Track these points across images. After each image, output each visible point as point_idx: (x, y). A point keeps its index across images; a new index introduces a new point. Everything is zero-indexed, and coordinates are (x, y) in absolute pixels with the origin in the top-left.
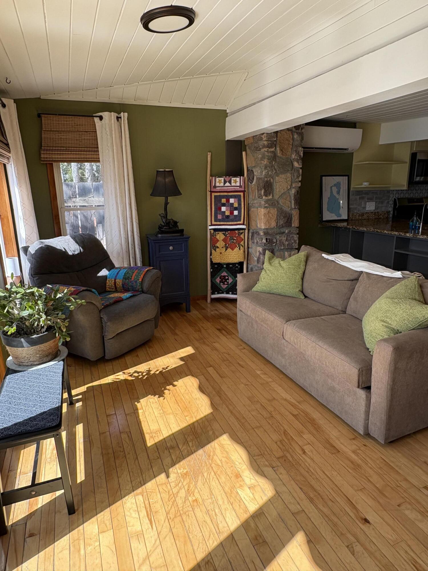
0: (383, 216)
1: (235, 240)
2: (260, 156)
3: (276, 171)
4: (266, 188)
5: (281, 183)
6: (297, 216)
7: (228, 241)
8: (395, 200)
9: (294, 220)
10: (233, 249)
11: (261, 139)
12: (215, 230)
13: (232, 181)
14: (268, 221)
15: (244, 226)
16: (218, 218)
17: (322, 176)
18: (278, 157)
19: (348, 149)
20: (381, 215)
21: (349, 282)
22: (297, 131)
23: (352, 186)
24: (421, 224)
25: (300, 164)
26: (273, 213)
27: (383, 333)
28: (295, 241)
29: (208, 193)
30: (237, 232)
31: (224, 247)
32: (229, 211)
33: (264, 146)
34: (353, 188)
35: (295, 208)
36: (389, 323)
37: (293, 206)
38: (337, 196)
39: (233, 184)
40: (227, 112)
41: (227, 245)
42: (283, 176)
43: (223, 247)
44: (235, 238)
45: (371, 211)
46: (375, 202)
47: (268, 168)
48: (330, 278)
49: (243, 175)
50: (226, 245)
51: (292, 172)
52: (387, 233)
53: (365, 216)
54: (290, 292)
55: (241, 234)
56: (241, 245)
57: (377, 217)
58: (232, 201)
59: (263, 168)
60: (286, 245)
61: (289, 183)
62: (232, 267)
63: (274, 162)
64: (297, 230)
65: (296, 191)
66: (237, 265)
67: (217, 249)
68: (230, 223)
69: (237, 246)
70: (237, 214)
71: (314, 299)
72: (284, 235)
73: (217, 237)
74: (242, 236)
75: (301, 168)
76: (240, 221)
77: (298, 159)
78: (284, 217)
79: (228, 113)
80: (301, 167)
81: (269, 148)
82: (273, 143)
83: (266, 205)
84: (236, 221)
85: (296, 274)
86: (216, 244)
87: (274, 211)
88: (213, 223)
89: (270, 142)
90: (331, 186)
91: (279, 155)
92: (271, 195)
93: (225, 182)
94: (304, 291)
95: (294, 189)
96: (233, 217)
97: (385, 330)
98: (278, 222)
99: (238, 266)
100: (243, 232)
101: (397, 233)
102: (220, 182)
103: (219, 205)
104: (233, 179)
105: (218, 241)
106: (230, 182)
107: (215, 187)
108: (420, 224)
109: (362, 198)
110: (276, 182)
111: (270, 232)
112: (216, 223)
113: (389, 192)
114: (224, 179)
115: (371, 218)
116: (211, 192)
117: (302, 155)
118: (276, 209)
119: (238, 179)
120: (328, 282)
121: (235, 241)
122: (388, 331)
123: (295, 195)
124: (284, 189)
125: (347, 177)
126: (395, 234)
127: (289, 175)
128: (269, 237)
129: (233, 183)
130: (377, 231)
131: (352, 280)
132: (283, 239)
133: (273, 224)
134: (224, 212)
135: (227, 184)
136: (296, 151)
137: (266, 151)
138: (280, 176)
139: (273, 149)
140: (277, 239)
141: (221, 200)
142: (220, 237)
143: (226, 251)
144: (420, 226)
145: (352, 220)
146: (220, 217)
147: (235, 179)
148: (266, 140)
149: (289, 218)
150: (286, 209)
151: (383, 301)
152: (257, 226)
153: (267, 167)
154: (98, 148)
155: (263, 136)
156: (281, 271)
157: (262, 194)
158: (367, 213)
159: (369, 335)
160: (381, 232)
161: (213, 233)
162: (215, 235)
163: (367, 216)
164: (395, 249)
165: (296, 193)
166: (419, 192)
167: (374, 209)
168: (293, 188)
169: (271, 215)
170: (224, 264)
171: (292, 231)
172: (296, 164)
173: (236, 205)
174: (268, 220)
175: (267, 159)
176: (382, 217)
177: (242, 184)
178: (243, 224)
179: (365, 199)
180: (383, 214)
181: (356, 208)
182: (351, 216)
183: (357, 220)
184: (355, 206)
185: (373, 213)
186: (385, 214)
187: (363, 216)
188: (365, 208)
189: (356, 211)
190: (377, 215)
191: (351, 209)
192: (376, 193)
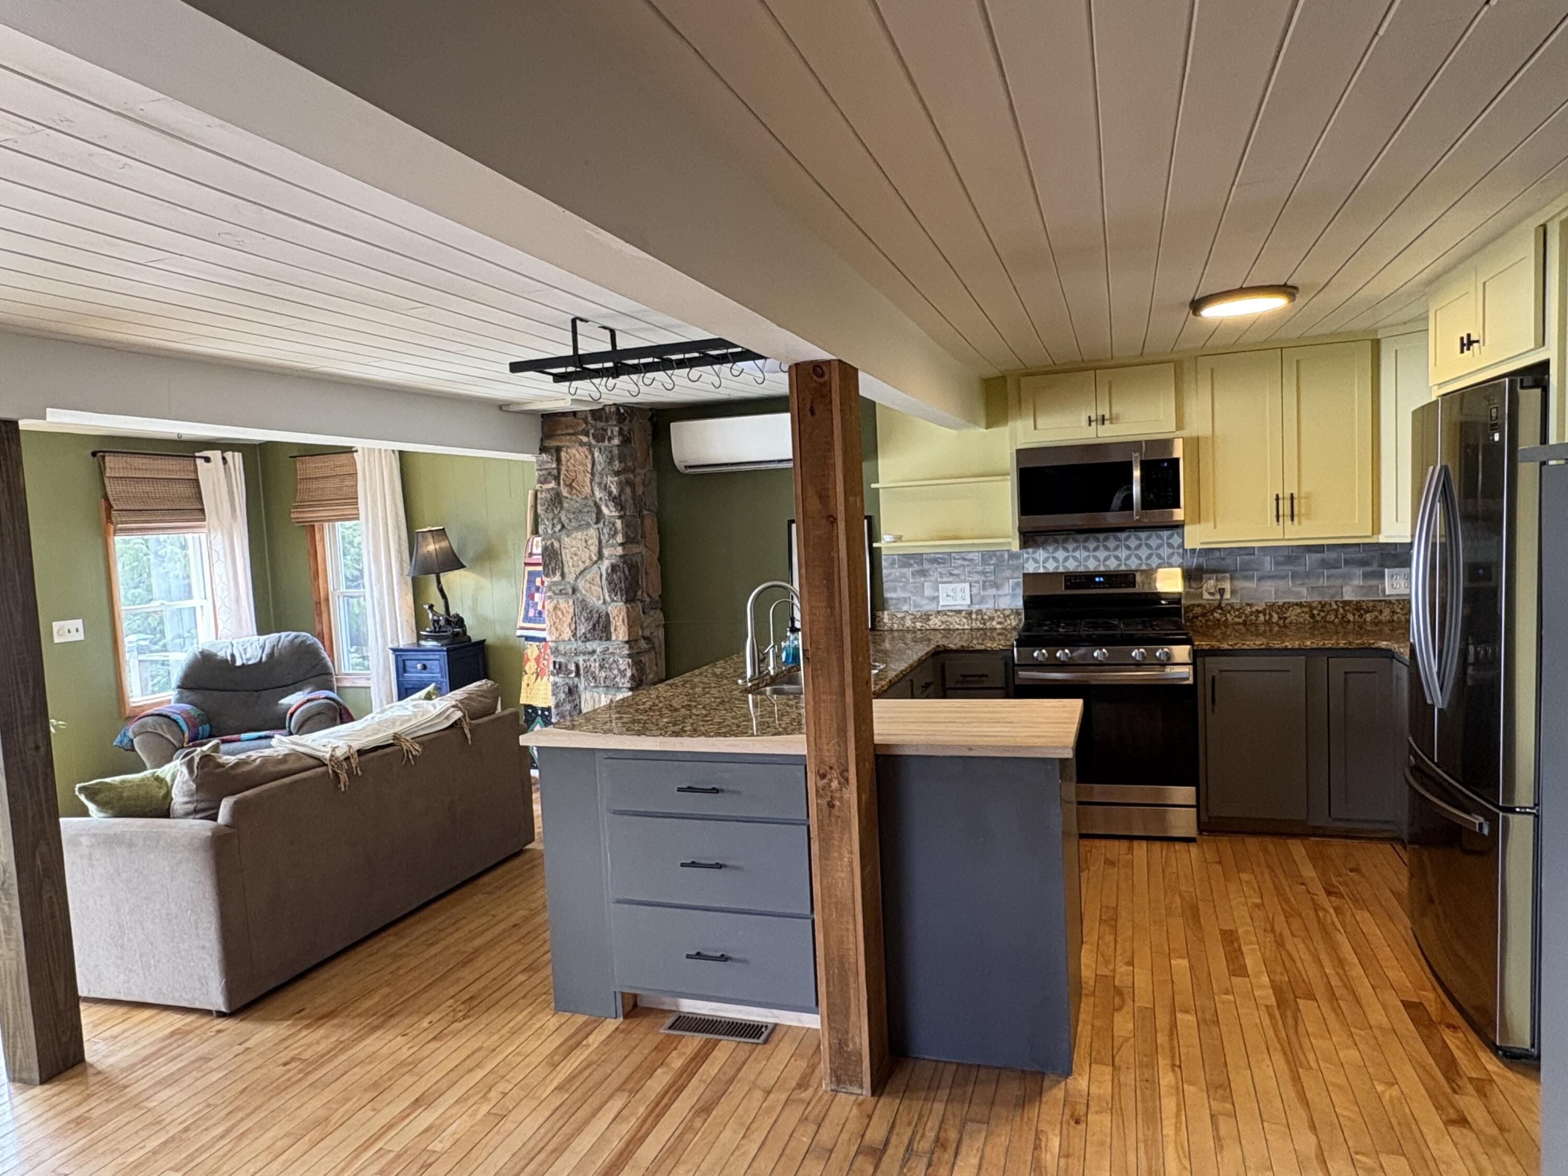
0: (999, 623)
3: (564, 525)
5: (575, 549)
6: (620, 618)
7: (540, 661)
9: (615, 626)
10: (542, 678)
12: (525, 638)
14: (554, 627)
16: (530, 615)
18: (566, 498)
20: (992, 619)
22: (600, 444)
25: (611, 508)
26: (565, 610)
28: (623, 673)
32: (542, 603)
35: (612, 601)
37: (606, 597)
41: (538, 670)
43: (533, 674)
45: (957, 609)
46: (968, 584)
47: (546, 521)
51: (599, 526)
53: (935, 622)
57: (978, 625)
60: (602, 678)
63: (555, 509)
64: (624, 647)
67: (525, 677)
69: (546, 673)
72: (596, 656)
73: (528, 652)
77: (606, 499)
78: (588, 620)
80: (617, 514)
81: (543, 483)
83: (549, 594)
86: (525, 666)
87: (566, 607)
89: (544, 472)
91: (565, 494)
92: (558, 574)
95: (607, 561)
98: (579, 628)
102: (537, 545)
103: (533, 589)
105: (528, 660)
107: (531, 554)
109: (923, 573)
110: (564, 548)
111: (562, 648)
113: (1016, 555)
115: (957, 626)
116: (526, 564)
118: (571, 602)
124: (583, 562)
127: (592, 532)
132: (593, 665)
133: (566, 633)
134: (537, 604)
136: (599, 484)
138: (574, 535)
139: (552, 485)
140: (581, 665)
141: (535, 581)
142: (532, 652)
143: (536, 681)
145: (891, 630)
146: (532, 613)
149: (598, 622)
150: (593, 602)
154: (357, 498)
158: (939, 612)
161: (524, 644)
162: (527, 648)
163: (943, 622)
166: (1144, 552)
167: (968, 602)
168: (607, 558)
169: (561, 614)
170: (539, 709)
171: (611, 650)
172: (605, 511)
174: (556, 623)
176: (999, 626)
179: (934, 576)
180: (999, 617)
181: (905, 600)
182: (886, 620)
183: (908, 631)
184: (900, 594)
185: (964, 614)
186: (1008, 616)
187: (929, 620)
188: (935, 599)
189: (905, 608)
190: (976, 619)
191: (891, 602)
192: (971, 561)
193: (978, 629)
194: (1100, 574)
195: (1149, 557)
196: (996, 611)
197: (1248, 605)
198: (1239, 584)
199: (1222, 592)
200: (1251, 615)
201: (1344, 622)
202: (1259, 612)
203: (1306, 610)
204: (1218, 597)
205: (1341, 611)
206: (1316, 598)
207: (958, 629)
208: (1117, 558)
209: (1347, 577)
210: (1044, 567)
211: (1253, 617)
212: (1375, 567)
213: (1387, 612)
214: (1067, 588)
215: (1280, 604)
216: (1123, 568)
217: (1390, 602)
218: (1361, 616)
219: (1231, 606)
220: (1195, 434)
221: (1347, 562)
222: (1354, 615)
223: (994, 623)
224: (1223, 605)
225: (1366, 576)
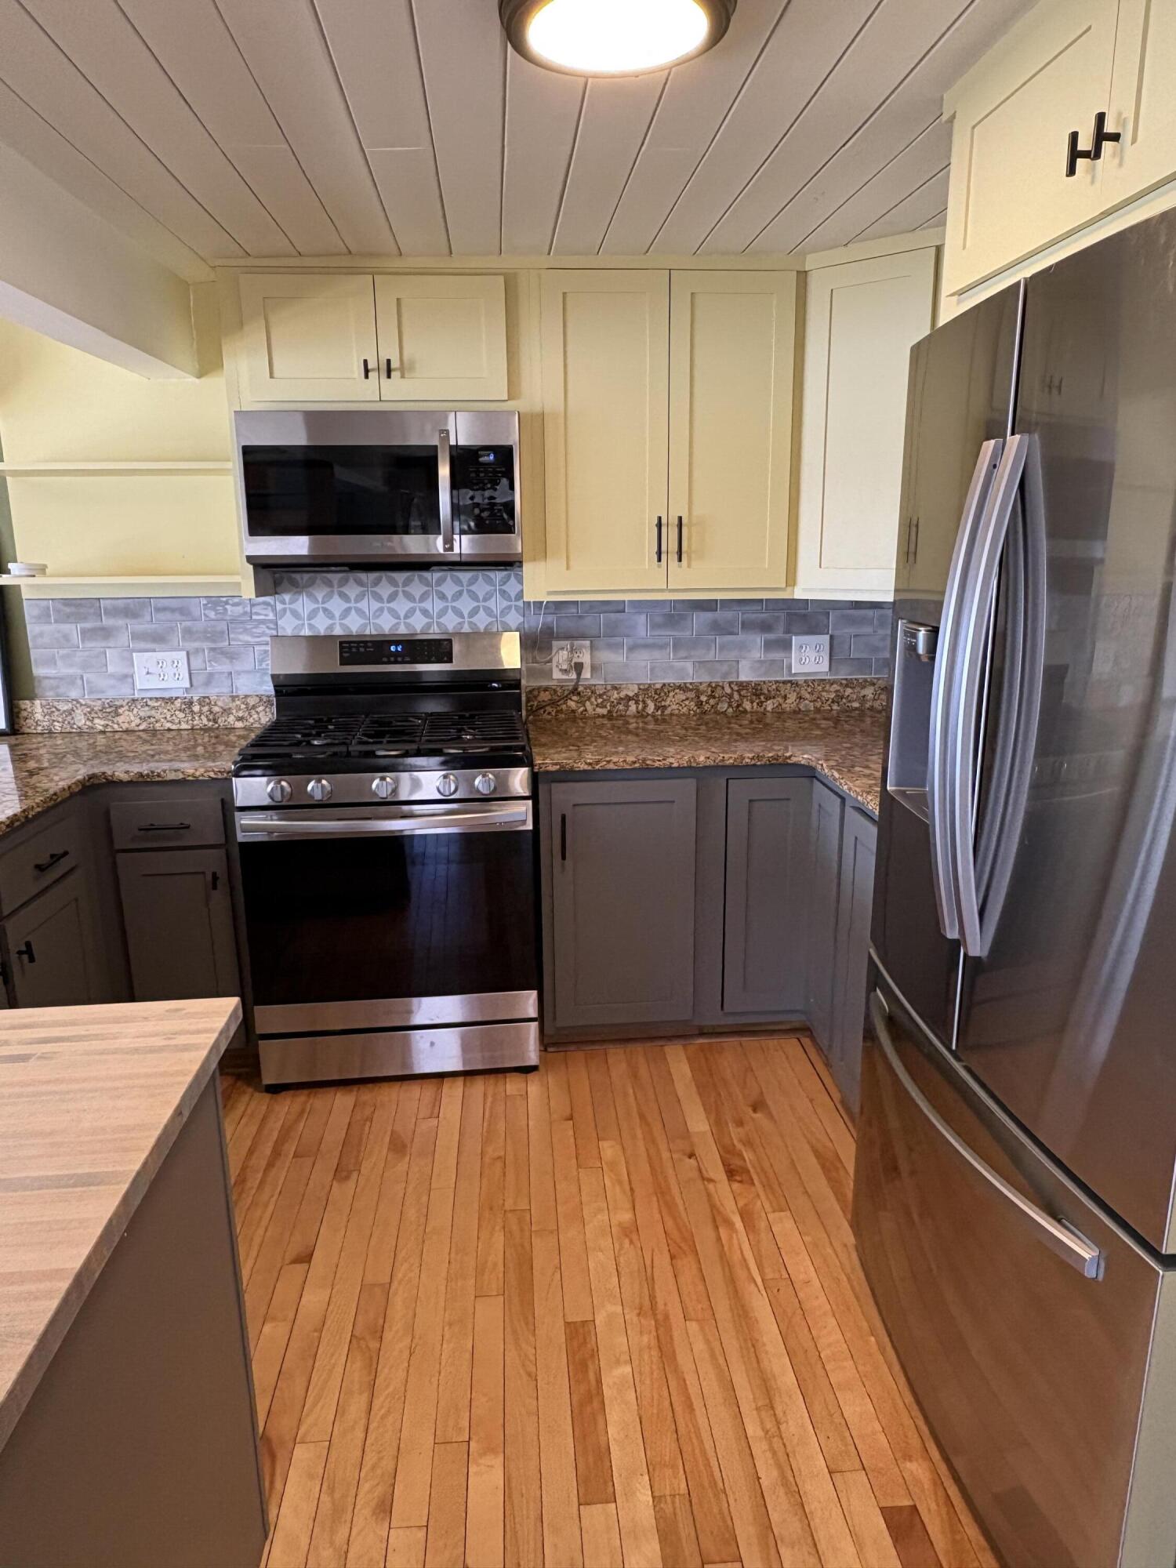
0: (240, 719)
20: (226, 711)
45: (167, 695)
46: (184, 654)
53: (128, 719)
57: (204, 722)
109: (106, 633)
115: (168, 725)
145: (49, 733)
158: (134, 701)
163: (142, 719)
166: (466, 605)
167: (186, 684)
176: (239, 724)
179: (124, 639)
180: (239, 709)
181: (71, 681)
182: (38, 716)
183: (80, 734)
184: (64, 670)
185: (178, 703)
186: (254, 707)
187: (117, 714)
188: (127, 678)
189: (74, 694)
190: (201, 713)
191: (46, 683)
192: (184, 612)
193: (205, 729)
194: (397, 643)
195: (474, 612)
196: (233, 698)
197: (615, 688)
198: (605, 656)
199: (579, 667)
200: (619, 703)
201: (740, 712)
202: (629, 698)
203: (692, 695)
204: (574, 676)
205: (736, 696)
206: (704, 678)
207: (169, 730)
208: (425, 612)
209: (742, 647)
210: (311, 626)
211: (621, 707)
212: (778, 634)
213: (792, 697)
214: (343, 662)
215: (658, 686)
216: (435, 629)
217: (794, 684)
218: (760, 704)
219: (592, 689)
220: (537, 409)
221: (747, 626)
222: (752, 703)
223: (231, 719)
224: (580, 689)
225: (769, 646)
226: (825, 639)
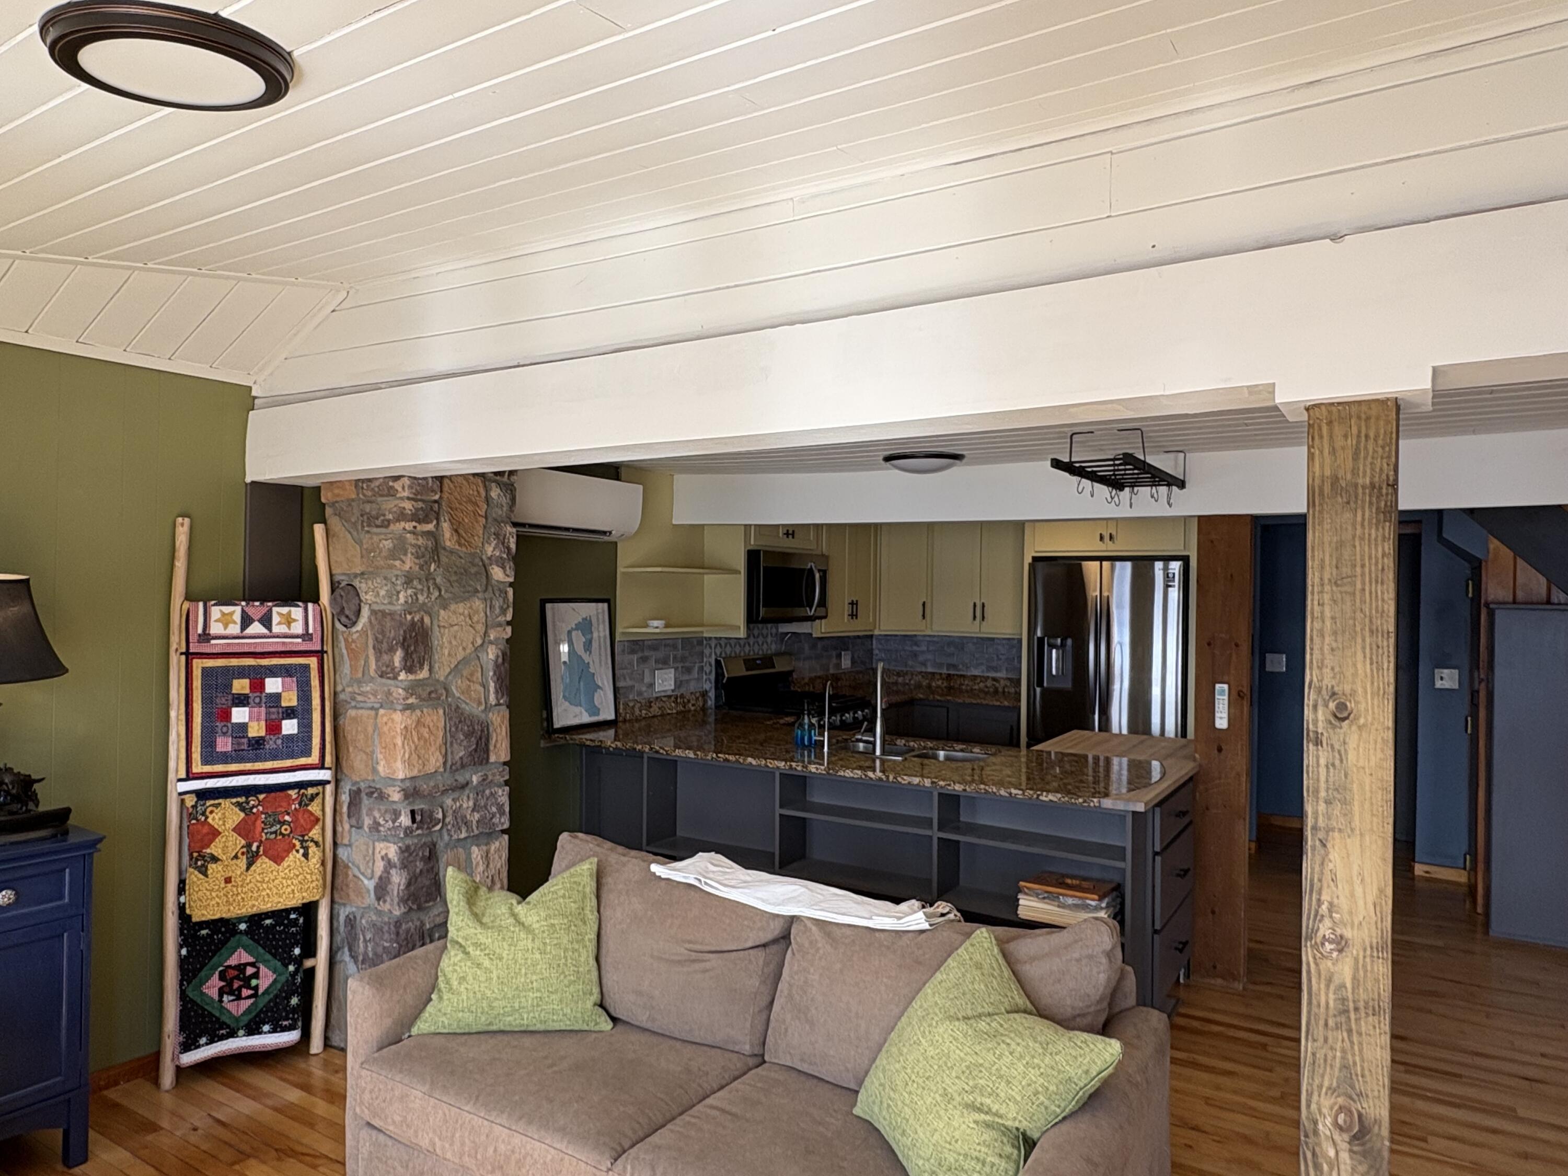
0: (693, 705)
1: (289, 823)
2: (388, 544)
3: (440, 591)
4: (409, 646)
5: (456, 628)
6: (504, 729)
7: (259, 829)
8: (718, 662)
9: (497, 741)
10: (278, 859)
11: (392, 492)
12: (202, 795)
13: (276, 619)
14: (418, 753)
15: (323, 772)
16: (218, 750)
17: (544, 602)
18: (444, 549)
19: (610, 533)
20: (689, 701)
21: (760, 953)
22: (497, 478)
23: (619, 630)
24: (826, 734)
25: (508, 572)
26: (431, 725)
27: (983, 1149)
28: (500, 808)
29: (177, 663)
30: (293, 793)
31: (243, 854)
32: (263, 723)
33: (402, 516)
34: (623, 633)
35: (498, 704)
36: (994, 1110)
37: (492, 699)
38: (586, 658)
39: (276, 629)
40: (254, 393)
41: (254, 848)
42: (461, 607)
43: (236, 857)
44: (287, 818)
45: (667, 694)
46: (673, 670)
47: (415, 582)
48: (698, 947)
49: (316, 600)
50: (249, 846)
51: (487, 595)
52: (754, 762)
53: (655, 710)
54: (565, 1015)
55: (312, 798)
56: (312, 841)
57: (681, 708)
58: (273, 685)
59: (399, 582)
60: (474, 822)
61: (480, 628)
62: (273, 926)
63: (433, 565)
64: (504, 770)
65: (500, 654)
66: (293, 916)
67: (212, 867)
68: (269, 765)
69: (294, 846)
70: (295, 731)
71: (648, 1025)
72: (467, 792)
73: (210, 820)
74: (314, 808)
75: (511, 585)
76: (307, 753)
77: (501, 558)
78: (468, 736)
79: (255, 398)
80: (511, 580)
81: (419, 522)
82: (432, 509)
83: (410, 701)
84: (292, 756)
85: (576, 946)
86: (208, 846)
87: (436, 718)
88: (197, 768)
89: (420, 505)
90: (569, 628)
91: (448, 544)
92: (426, 667)
93: (246, 621)
94: (608, 1003)
95: (494, 647)
96: (279, 742)
97: (988, 1135)
98: (449, 750)
99: (297, 919)
100: (317, 794)
101: (783, 763)
102: (226, 620)
103: (221, 701)
104: (278, 612)
105: (215, 833)
106: (266, 621)
107: (206, 637)
108: (824, 736)
109: (644, 660)
110: (439, 626)
111: (424, 787)
112: (208, 769)
113: (701, 641)
114: (243, 611)
115: (669, 711)
116: (189, 656)
117: (513, 546)
118: (441, 712)
119: (297, 612)
120: (694, 961)
121: (285, 829)
122: (996, 1140)
123: (497, 666)
124: (464, 649)
125: (606, 605)
126: (778, 768)
127: (478, 604)
128: (422, 806)
129: (279, 623)
130: (726, 760)
131: (764, 946)
132: (465, 806)
133: (435, 761)
134: (243, 727)
135: (256, 628)
136: (497, 535)
137: (410, 532)
138: (453, 607)
139: (430, 527)
140: (445, 808)
141: (230, 686)
142: (224, 818)
143: (248, 869)
144: (823, 741)
145: (625, 721)
146: (224, 744)
147: (284, 610)
148: (408, 498)
149: (481, 738)
150: (473, 709)
151: (941, 1031)
152: (375, 771)
153: (411, 581)
155: (397, 485)
156: (525, 942)
157: (397, 664)
158: (657, 698)
159: (932, 1161)
160: (737, 761)
161: (195, 807)
162: (203, 814)
163: (659, 708)
164: (781, 807)
165: (500, 660)
167: (673, 687)
168: (491, 643)
169: (425, 732)
170: (240, 920)
171: (490, 778)
172: (498, 574)
173: (290, 699)
174: (416, 748)
175: (412, 554)
176: (693, 708)
177: (315, 628)
178: (321, 766)
179: (652, 662)
180: (692, 699)
181: (632, 688)
182: (621, 711)
183: (637, 720)
184: (629, 683)
185: (673, 699)
186: (698, 698)
187: (651, 707)
188: (651, 685)
189: (632, 696)
190: (680, 703)
191: (621, 691)
192: (675, 647)
193: (682, 712)
194: (758, 659)
196: (691, 694)
207: (669, 714)
209: (832, 658)
212: (839, 651)
214: (747, 670)
223: (690, 705)
225: (836, 657)
226: (850, 652)
